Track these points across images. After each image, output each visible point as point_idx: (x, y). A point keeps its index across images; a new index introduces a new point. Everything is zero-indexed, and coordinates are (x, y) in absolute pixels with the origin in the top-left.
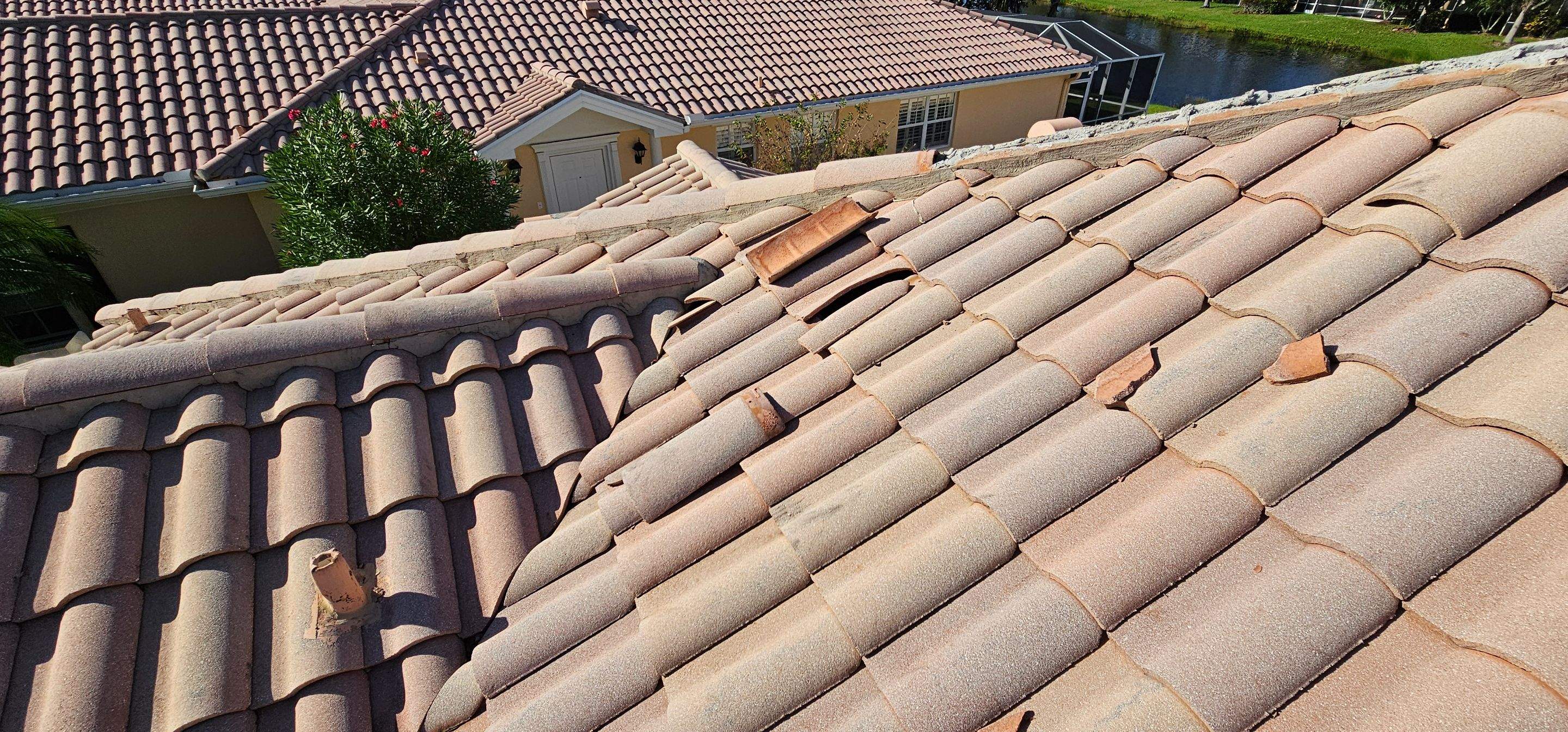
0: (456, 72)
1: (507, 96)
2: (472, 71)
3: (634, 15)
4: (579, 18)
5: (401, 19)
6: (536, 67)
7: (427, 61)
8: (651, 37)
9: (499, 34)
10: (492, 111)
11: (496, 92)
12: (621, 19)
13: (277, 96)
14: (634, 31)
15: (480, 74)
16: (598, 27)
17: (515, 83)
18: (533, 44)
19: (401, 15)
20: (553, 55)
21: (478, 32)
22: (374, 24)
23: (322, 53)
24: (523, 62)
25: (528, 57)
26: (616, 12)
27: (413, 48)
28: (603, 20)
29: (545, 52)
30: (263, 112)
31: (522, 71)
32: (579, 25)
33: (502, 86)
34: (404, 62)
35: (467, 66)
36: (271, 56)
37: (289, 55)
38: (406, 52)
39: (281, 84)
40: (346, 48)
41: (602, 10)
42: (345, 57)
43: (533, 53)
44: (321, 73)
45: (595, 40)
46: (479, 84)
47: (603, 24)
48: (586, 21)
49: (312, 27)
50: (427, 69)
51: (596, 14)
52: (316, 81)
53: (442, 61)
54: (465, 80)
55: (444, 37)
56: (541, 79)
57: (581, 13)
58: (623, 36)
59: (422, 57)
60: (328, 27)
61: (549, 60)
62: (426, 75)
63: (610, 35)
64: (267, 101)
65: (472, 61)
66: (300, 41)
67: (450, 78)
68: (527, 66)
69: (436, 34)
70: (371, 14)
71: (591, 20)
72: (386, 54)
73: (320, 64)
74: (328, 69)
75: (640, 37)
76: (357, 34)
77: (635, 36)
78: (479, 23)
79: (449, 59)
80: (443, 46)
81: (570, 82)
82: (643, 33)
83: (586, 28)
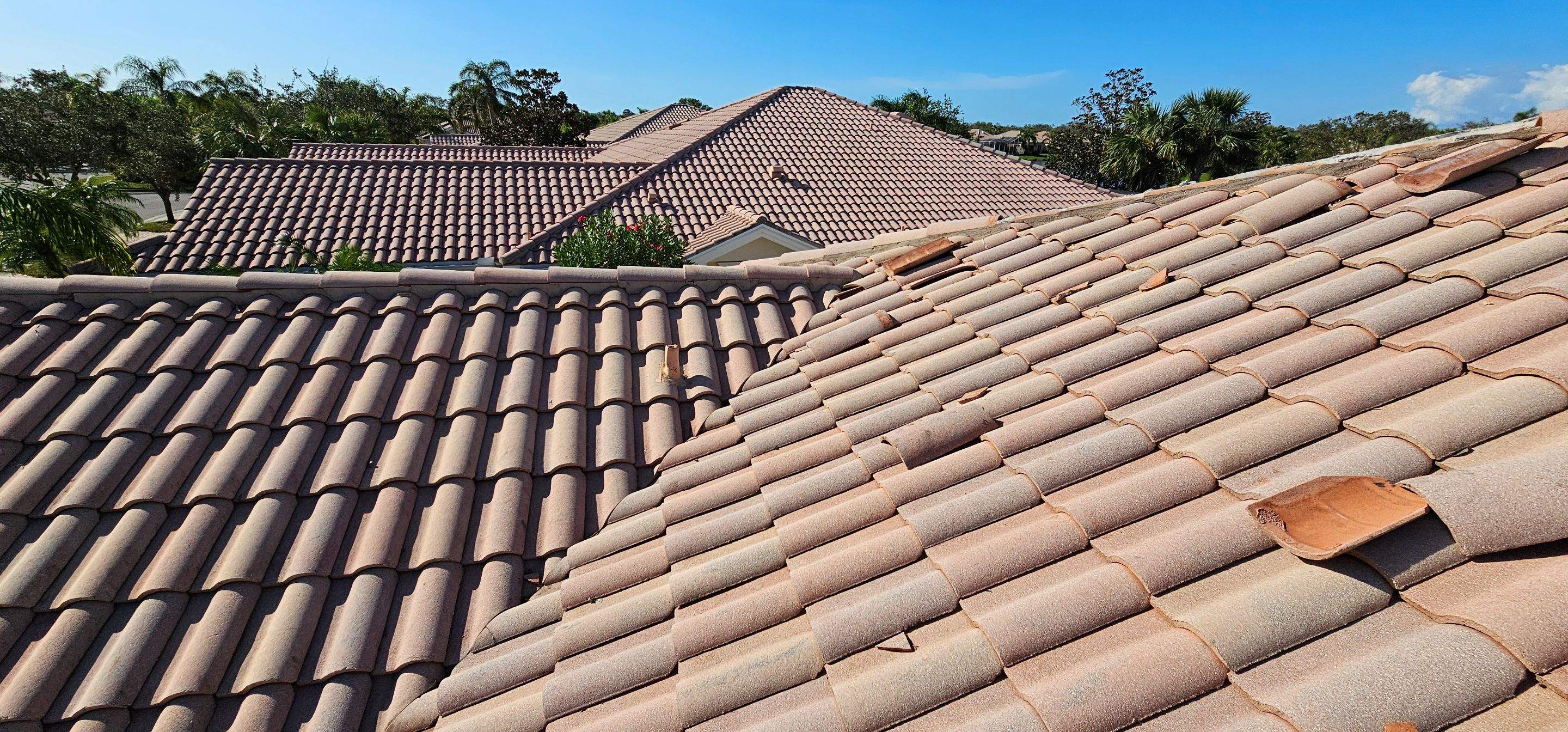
0: (673, 208)
1: (706, 226)
2: (684, 208)
3: (808, 177)
4: (766, 177)
5: (641, 173)
6: (729, 208)
7: (656, 199)
8: (819, 193)
9: (707, 185)
10: (695, 236)
11: (700, 224)
12: (797, 180)
13: (554, 216)
14: (806, 189)
15: (690, 211)
16: (779, 184)
17: (713, 218)
18: (730, 193)
19: (641, 170)
20: (744, 201)
21: (693, 183)
22: (622, 175)
23: (586, 191)
24: (721, 205)
25: (725, 201)
26: (794, 175)
27: (647, 191)
28: (784, 179)
29: (738, 199)
30: (543, 226)
31: (719, 210)
32: (766, 182)
33: (704, 220)
34: (640, 200)
35: (681, 205)
36: (554, 191)
37: (565, 191)
38: (642, 193)
39: (557, 209)
40: (602, 189)
41: (784, 172)
42: (600, 195)
43: (729, 199)
44: (583, 203)
45: (776, 193)
46: (688, 217)
47: (783, 183)
48: (771, 180)
49: (582, 175)
50: (654, 205)
51: (779, 175)
52: (579, 209)
53: (665, 201)
54: (678, 214)
55: (669, 185)
56: (733, 216)
57: (768, 174)
58: (797, 192)
59: (653, 197)
60: (592, 175)
61: (740, 205)
62: (653, 209)
63: (788, 190)
64: (547, 219)
65: (686, 202)
66: (574, 183)
67: (669, 212)
68: (724, 208)
69: (664, 183)
70: (621, 168)
71: (775, 179)
72: (629, 193)
73: (583, 198)
74: (589, 202)
75: (810, 193)
76: (610, 180)
77: (806, 192)
78: (694, 177)
79: (670, 199)
80: (667, 191)
81: (755, 219)
82: (813, 190)
83: (771, 185)
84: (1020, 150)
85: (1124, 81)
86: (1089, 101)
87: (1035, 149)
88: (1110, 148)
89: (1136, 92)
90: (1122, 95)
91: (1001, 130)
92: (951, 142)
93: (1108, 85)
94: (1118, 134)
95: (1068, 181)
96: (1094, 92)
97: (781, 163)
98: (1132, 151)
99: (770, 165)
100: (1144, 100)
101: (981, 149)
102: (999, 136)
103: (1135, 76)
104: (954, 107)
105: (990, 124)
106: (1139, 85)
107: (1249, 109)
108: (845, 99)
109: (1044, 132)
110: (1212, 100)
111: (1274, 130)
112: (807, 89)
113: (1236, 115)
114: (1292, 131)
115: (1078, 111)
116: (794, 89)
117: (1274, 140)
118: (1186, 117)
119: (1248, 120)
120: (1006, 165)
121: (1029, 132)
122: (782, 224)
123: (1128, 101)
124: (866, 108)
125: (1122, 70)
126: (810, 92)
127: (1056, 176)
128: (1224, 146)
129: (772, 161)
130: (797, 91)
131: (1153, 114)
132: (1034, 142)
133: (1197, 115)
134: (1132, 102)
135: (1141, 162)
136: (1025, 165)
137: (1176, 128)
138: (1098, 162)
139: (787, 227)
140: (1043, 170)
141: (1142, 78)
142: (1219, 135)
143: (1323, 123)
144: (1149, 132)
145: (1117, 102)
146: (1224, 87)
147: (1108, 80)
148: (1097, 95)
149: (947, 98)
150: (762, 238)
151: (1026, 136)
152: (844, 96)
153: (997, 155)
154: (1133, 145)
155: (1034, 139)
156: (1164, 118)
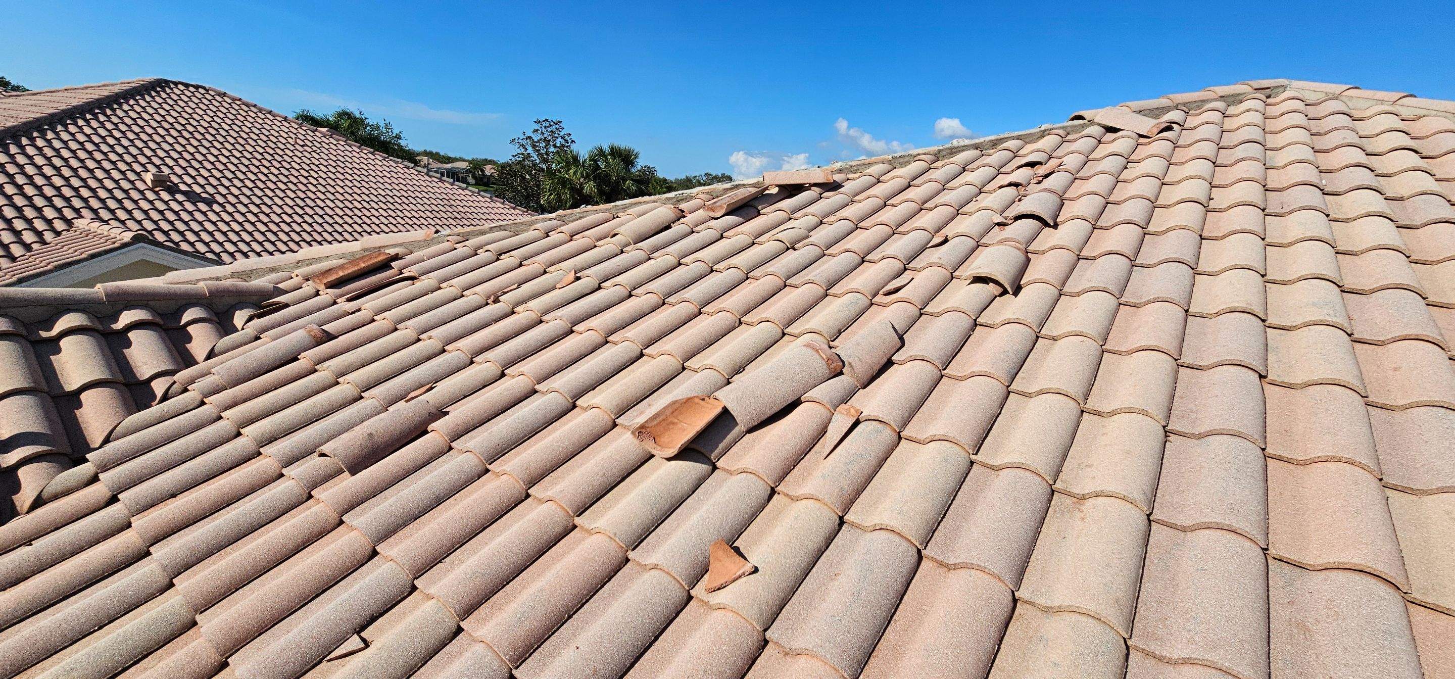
1: (36, 246)
3: (210, 190)
4: (141, 186)
6: (78, 223)
8: (230, 209)
11: (21, 242)
12: (194, 192)
14: (210, 202)
16: (165, 196)
17: (48, 236)
18: (77, 203)
20: (104, 215)
24: (63, 218)
25: (69, 214)
26: (189, 186)
28: (173, 190)
29: (95, 211)
31: (59, 225)
32: (141, 192)
33: (29, 237)
41: (171, 182)
43: (77, 211)
45: (160, 206)
47: (172, 194)
48: (152, 190)
51: (164, 184)
56: (87, 233)
57: (145, 182)
58: (196, 206)
61: (99, 218)
63: (180, 203)
71: (157, 189)
75: (216, 207)
77: (210, 207)
81: (127, 236)
82: (221, 205)
83: (150, 195)
84: (470, 179)
85: (549, 129)
86: (524, 142)
87: (485, 180)
88: (547, 184)
89: (560, 139)
90: (549, 141)
91: (449, 160)
92: (395, 165)
93: (537, 131)
94: (550, 173)
95: (514, 209)
96: (527, 135)
97: (166, 171)
98: (564, 187)
99: (147, 171)
100: (567, 147)
101: (427, 174)
102: (450, 166)
103: (557, 126)
104: (396, 132)
105: (437, 154)
106: (562, 134)
107: (641, 163)
108: (255, 106)
109: (490, 166)
110: (615, 152)
111: (660, 180)
112: (197, 87)
113: (633, 166)
114: (671, 182)
115: (515, 150)
116: (176, 84)
117: (661, 187)
118: (600, 163)
119: (642, 171)
120: (455, 191)
121: (477, 165)
122: (177, 244)
123: (555, 146)
124: (285, 119)
125: (547, 120)
126: (201, 90)
127: (503, 203)
128: (628, 188)
129: (149, 166)
130: (181, 87)
131: (576, 159)
132: (483, 174)
133: (607, 163)
134: (558, 147)
135: (572, 196)
136: (473, 192)
137: (594, 171)
138: (539, 194)
139: (185, 246)
140: (491, 198)
141: (563, 129)
142: (624, 180)
143: (687, 177)
144: (575, 173)
145: (546, 146)
146: (623, 144)
147: (537, 127)
148: (530, 138)
149: (387, 122)
150: (143, 260)
151: (475, 168)
152: (255, 103)
153: (445, 181)
154: (564, 182)
155: (483, 171)
156: (583, 163)
